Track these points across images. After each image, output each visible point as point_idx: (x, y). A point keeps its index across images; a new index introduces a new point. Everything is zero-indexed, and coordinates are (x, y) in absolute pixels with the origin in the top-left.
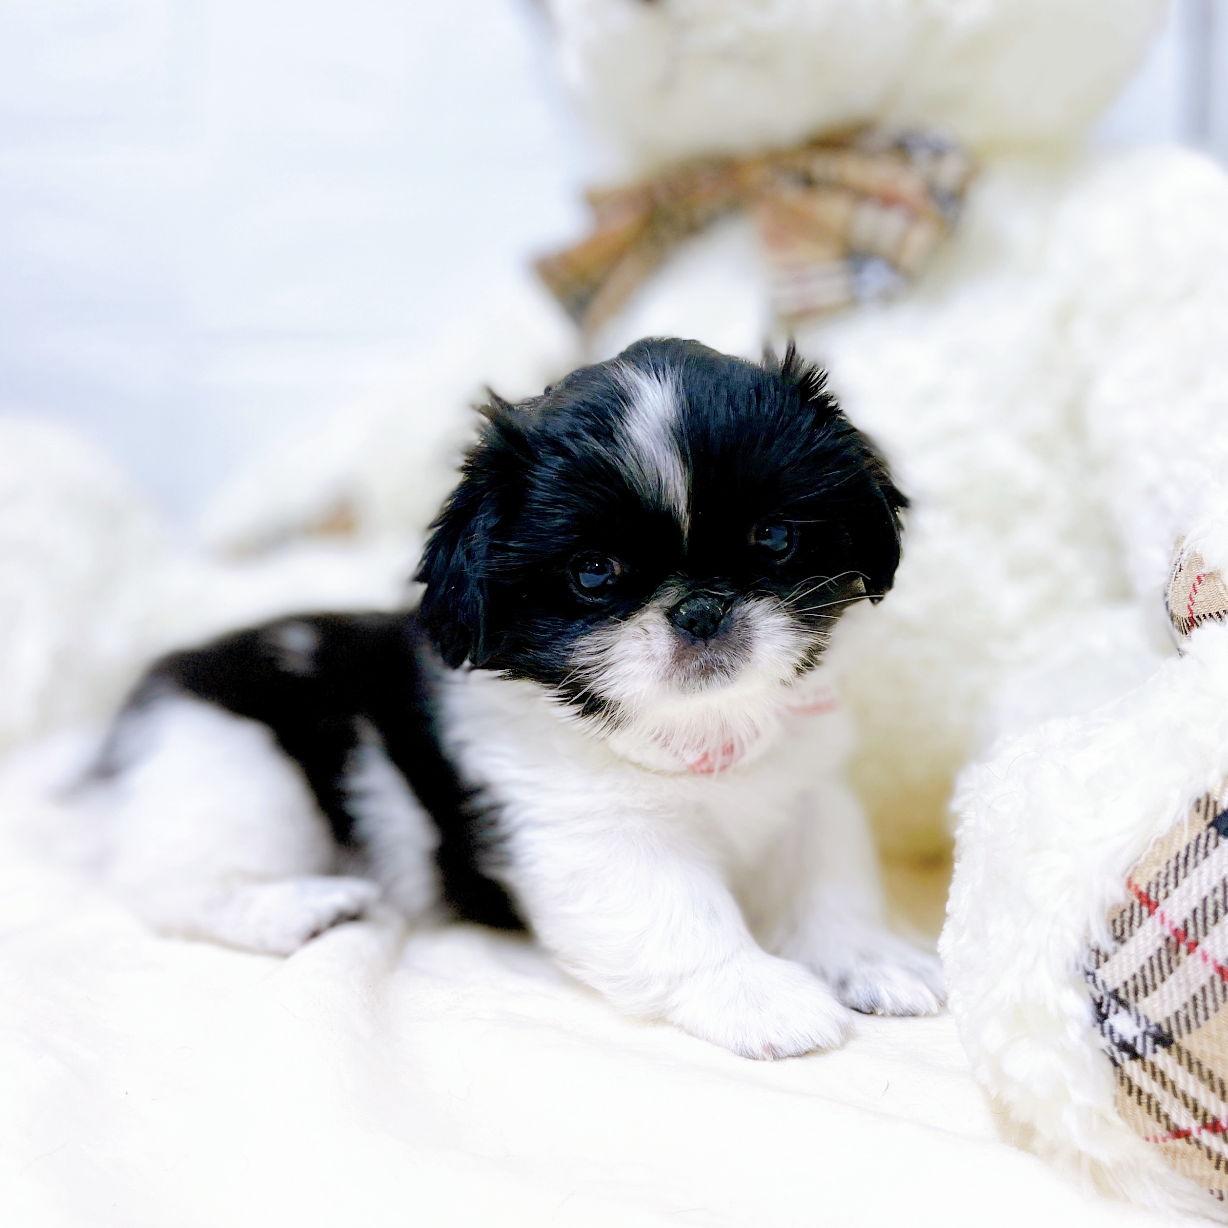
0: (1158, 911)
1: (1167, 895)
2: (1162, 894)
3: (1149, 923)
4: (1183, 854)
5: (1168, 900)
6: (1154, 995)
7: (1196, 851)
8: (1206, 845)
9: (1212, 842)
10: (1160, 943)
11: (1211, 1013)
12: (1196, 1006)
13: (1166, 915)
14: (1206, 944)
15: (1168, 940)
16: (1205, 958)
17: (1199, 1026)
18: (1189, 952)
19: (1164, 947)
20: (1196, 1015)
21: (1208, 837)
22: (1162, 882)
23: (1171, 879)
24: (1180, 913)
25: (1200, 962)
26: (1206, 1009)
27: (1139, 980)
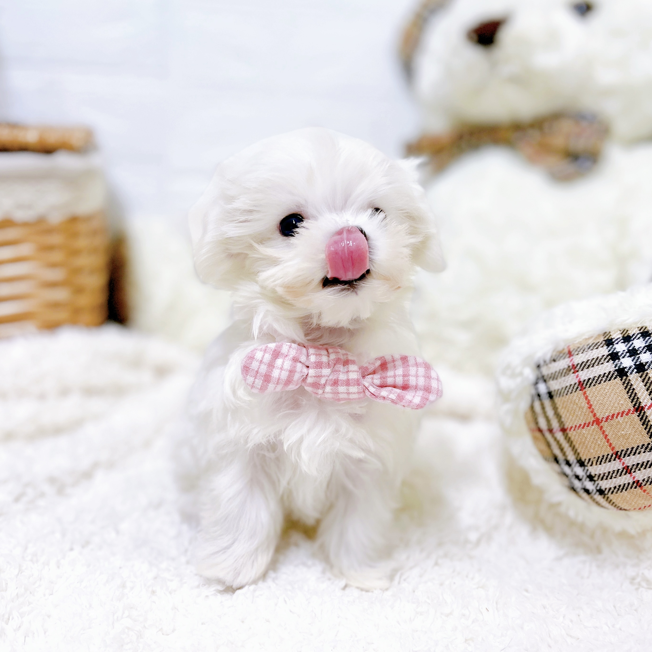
0: (571, 358)
2: (576, 353)
3: (567, 359)
4: (590, 345)
5: (577, 356)
6: (555, 381)
7: (595, 346)
8: (599, 345)
9: (601, 345)
10: (566, 367)
11: (569, 393)
13: (574, 360)
14: (580, 373)
15: (569, 367)
16: (577, 377)
17: (563, 396)
18: (573, 373)
21: (601, 343)
22: (579, 350)
23: (582, 351)
24: (578, 361)
25: (575, 377)
26: (568, 391)
27: (553, 375)
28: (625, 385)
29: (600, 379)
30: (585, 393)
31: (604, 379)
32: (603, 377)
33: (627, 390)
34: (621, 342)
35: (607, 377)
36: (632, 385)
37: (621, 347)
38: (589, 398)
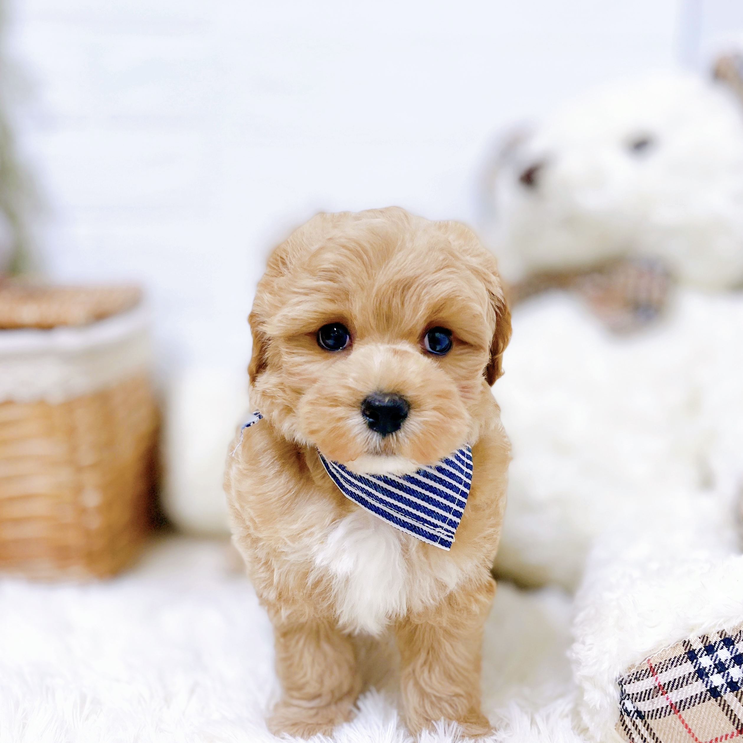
0: (656, 676)
1: (661, 672)
2: (659, 671)
3: (651, 678)
4: (672, 660)
5: (661, 674)
6: (643, 702)
7: (678, 661)
8: (682, 660)
9: (685, 660)
10: (653, 687)
11: (662, 717)
12: (657, 712)
13: (659, 679)
14: (670, 694)
15: (656, 687)
16: (667, 699)
17: (656, 719)
18: (662, 695)
19: (653, 689)
20: (656, 715)
21: (684, 657)
22: (661, 667)
23: (665, 667)
24: (664, 680)
25: (665, 699)
26: (661, 714)
27: (639, 696)
28: (722, 706)
29: (693, 701)
30: (680, 717)
31: (697, 700)
32: (696, 698)
33: (725, 711)
34: (704, 654)
35: (700, 698)
36: (729, 706)
37: (706, 661)
38: (686, 722)
